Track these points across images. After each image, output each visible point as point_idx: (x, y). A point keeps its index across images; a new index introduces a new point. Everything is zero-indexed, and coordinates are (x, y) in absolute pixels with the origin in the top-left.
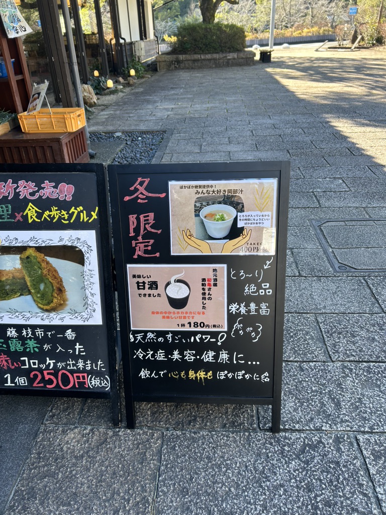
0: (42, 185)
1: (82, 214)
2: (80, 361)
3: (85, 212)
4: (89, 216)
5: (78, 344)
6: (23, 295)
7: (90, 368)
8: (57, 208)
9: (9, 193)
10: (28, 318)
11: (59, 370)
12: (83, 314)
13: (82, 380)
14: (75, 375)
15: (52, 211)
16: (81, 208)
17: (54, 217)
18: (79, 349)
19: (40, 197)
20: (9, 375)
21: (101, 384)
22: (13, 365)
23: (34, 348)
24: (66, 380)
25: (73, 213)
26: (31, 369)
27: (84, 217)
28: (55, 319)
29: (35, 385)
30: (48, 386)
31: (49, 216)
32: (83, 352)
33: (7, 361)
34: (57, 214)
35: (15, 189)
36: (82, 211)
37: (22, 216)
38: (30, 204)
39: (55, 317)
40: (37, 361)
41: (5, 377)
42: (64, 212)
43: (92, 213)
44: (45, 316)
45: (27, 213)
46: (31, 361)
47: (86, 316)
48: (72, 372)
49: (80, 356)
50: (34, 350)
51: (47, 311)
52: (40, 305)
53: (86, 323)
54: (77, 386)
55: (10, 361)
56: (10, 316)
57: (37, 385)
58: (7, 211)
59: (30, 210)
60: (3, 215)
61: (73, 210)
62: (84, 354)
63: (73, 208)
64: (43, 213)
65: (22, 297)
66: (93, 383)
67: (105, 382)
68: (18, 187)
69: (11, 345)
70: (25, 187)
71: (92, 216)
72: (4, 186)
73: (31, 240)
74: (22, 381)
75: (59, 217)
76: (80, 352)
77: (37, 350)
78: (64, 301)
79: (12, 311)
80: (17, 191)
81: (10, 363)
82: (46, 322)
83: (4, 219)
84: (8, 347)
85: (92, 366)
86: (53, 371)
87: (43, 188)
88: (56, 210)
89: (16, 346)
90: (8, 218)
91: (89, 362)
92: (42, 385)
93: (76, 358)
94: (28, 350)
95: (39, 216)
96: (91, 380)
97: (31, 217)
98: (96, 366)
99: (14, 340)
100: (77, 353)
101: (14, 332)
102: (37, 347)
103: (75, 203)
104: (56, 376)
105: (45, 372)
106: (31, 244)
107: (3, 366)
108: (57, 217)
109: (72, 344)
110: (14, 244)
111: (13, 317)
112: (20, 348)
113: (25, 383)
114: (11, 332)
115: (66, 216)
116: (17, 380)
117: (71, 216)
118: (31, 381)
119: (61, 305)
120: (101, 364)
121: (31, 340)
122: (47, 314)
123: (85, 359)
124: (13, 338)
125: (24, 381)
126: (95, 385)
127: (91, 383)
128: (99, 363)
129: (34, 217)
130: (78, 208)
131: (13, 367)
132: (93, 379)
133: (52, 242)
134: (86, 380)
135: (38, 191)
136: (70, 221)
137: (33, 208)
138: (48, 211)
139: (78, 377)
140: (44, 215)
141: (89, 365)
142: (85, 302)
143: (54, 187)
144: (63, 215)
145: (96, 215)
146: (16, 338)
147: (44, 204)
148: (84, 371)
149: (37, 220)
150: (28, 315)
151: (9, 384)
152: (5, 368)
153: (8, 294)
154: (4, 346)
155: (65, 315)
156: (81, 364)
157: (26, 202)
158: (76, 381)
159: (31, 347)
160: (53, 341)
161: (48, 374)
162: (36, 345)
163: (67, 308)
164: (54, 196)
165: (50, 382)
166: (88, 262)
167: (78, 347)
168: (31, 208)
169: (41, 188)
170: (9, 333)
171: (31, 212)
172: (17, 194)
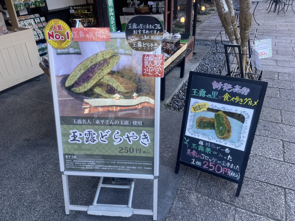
0: (235, 87)
1: (250, 102)
2: (228, 163)
3: (251, 101)
4: (253, 103)
5: (230, 156)
6: (211, 129)
7: (232, 167)
8: (239, 97)
9: (219, 88)
10: (210, 139)
11: (217, 164)
12: (236, 144)
13: (226, 171)
14: (224, 168)
15: (236, 98)
16: (250, 99)
17: (236, 101)
18: (230, 158)
19: (232, 91)
20: (194, 160)
21: (235, 176)
22: (197, 156)
23: (209, 152)
24: (219, 169)
25: (246, 100)
26: (204, 160)
27: (250, 103)
28: (223, 143)
29: (204, 167)
30: (210, 169)
31: (234, 100)
32: (231, 160)
33: (195, 153)
34: (238, 100)
35: (222, 86)
36: (250, 101)
37: (222, 98)
38: (227, 93)
39: (223, 142)
40: (208, 157)
41: (192, 160)
42: (241, 99)
43: (255, 102)
44: (218, 140)
45: (224, 97)
46: (206, 157)
47: (237, 145)
48: (223, 167)
49: (229, 161)
50: (209, 153)
51: (220, 138)
52: (217, 135)
53: (237, 148)
54: (223, 173)
55: (196, 154)
56: (203, 136)
57: (205, 167)
58: (216, 94)
59: (226, 96)
60: (213, 96)
61: (246, 99)
62: (231, 161)
63: (247, 98)
64: (232, 98)
65: (210, 130)
66: (232, 174)
67: (238, 176)
68: (224, 85)
69: (199, 148)
70: (227, 86)
71: (254, 103)
72: (218, 84)
73: (222, 108)
74: (199, 163)
75: (239, 101)
76: (229, 159)
77: (210, 153)
78: (229, 136)
79: (204, 134)
80: (223, 87)
81: (196, 155)
82: (218, 143)
83: (213, 97)
84: (198, 148)
85: (233, 167)
86: (214, 164)
87: (235, 88)
88: (238, 98)
89: (201, 148)
90: (215, 97)
91: (232, 165)
92: (207, 168)
93: (227, 161)
94: (206, 152)
95: (229, 99)
96: (231, 172)
97: (226, 99)
98: (236, 167)
99: (201, 146)
100: (228, 160)
101: (202, 143)
102: (210, 152)
103: (248, 96)
104: (215, 166)
105: (211, 163)
106: (222, 110)
107: (193, 155)
108: (237, 101)
109: (227, 155)
110: (214, 108)
111: (204, 137)
112: (202, 150)
113: (200, 165)
114: (201, 142)
115: (242, 101)
116: (197, 162)
117: (244, 101)
118: (203, 165)
119: (227, 137)
120: (238, 167)
121: (208, 148)
122: (219, 139)
123: (231, 163)
124: (201, 145)
125: (200, 164)
126: (232, 175)
127: (230, 174)
128: (237, 166)
129: (227, 99)
130: (249, 99)
131: (197, 157)
132: (232, 172)
133: (232, 111)
134: (229, 172)
135: (232, 89)
136: (243, 104)
137: (228, 95)
138: (234, 98)
139: (225, 170)
140: (232, 99)
141: (232, 166)
142: (239, 139)
143: (240, 88)
144: (241, 100)
145: (257, 103)
146: (202, 145)
147: (233, 94)
148: (229, 168)
149: (228, 100)
150: (211, 138)
151: (193, 163)
152: (194, 156)
153: (205, 127)
154: (196, 147)
155: (227, 142)
156: (228, 164)
157: (225, 92)
158: (224, 171)
159: (208, 151)
160: (219, 151)
161: (212, 164)
162: (210, 151)
163: (230, 140)
164: (240, 92)
165: (211, 168)
166: (246, 122)
167: (229, 157)
168: (227, 95)
169: (234, 88)
170: (200, 143)
171: (226, 97)
172: (222, 88)
